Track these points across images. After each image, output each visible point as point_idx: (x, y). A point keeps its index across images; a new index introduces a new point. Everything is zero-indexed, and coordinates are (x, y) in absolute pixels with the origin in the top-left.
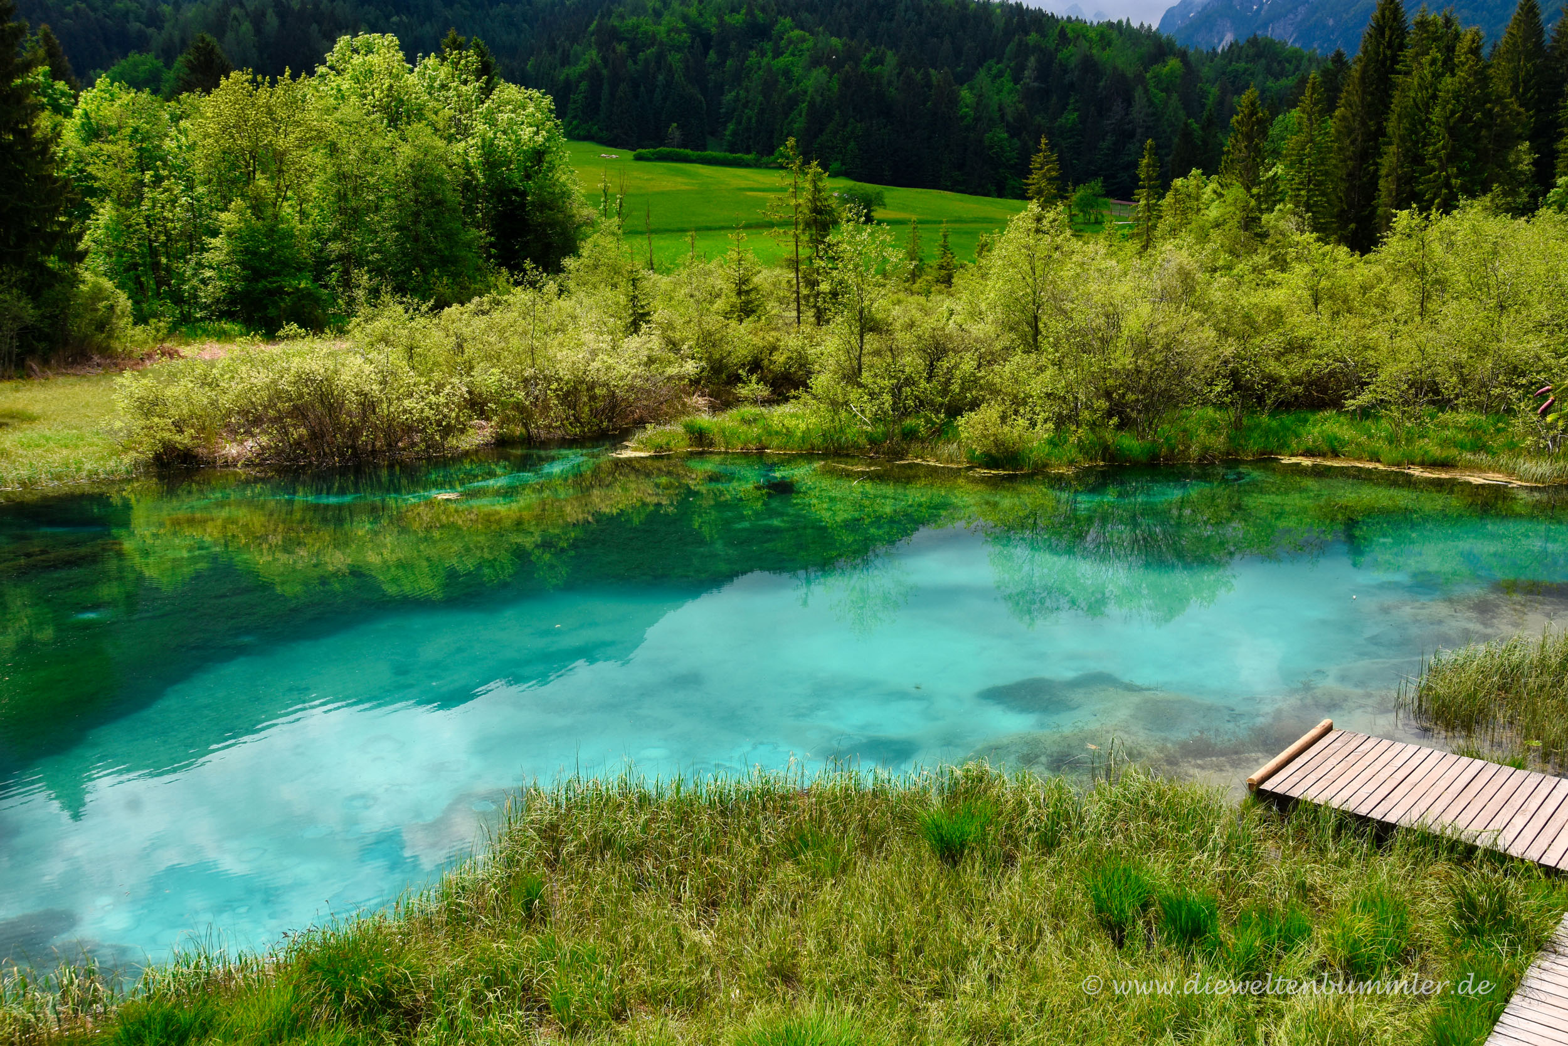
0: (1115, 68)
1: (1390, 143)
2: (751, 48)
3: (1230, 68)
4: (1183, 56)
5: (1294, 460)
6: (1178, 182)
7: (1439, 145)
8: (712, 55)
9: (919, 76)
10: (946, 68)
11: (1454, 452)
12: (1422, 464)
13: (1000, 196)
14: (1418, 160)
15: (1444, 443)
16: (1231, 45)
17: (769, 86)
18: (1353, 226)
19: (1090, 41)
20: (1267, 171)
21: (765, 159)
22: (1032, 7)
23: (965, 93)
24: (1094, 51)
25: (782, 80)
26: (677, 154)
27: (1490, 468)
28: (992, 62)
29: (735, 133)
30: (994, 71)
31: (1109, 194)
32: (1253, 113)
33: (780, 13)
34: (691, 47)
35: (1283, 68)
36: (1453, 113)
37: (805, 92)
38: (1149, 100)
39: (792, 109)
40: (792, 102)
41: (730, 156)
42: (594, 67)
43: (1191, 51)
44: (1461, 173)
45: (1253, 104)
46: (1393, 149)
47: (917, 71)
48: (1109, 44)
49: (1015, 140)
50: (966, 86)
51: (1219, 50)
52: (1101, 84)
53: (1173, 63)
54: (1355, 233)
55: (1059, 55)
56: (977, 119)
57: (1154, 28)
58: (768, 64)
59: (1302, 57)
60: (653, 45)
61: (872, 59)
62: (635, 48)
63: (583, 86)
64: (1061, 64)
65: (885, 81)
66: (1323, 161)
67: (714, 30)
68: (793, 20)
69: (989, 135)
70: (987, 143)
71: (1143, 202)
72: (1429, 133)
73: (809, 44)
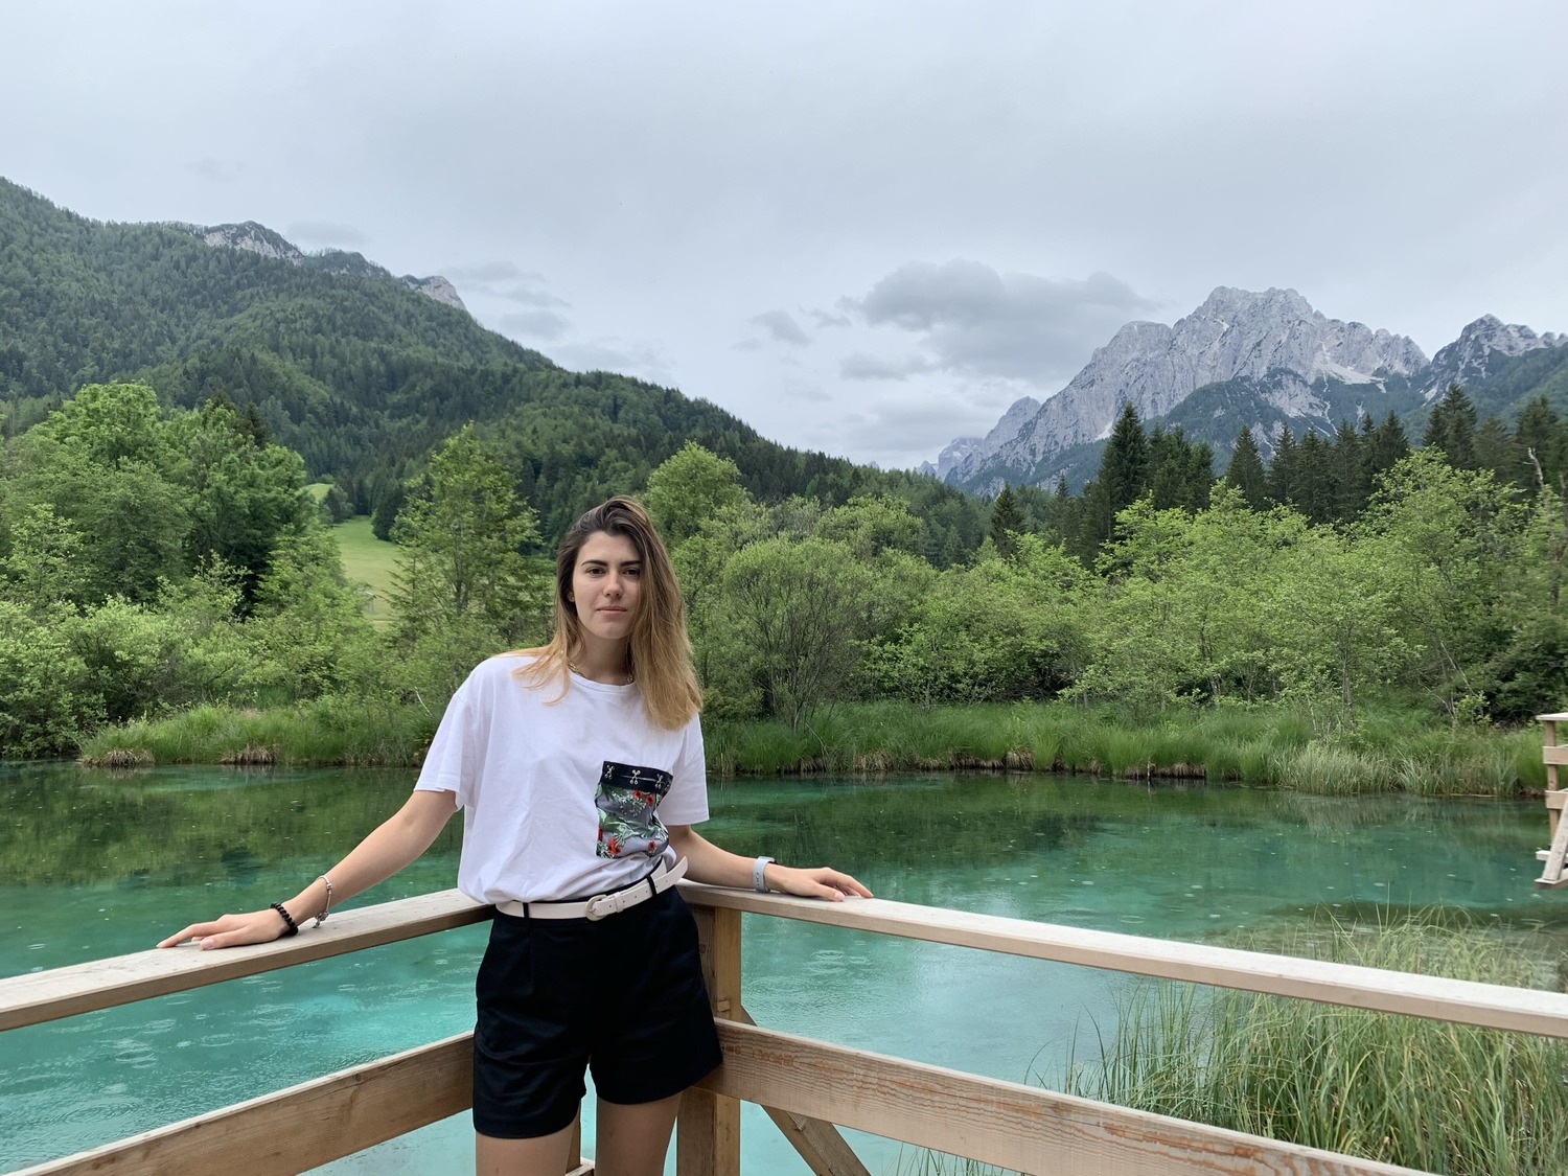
2: (578, 473)
4: (961, 499)
22: (833, 457)
33: (607, 446)
34: (523, 471)
43: (968, 497)
48: (899, 486)
51: (993, 497)
58: (593, 487)
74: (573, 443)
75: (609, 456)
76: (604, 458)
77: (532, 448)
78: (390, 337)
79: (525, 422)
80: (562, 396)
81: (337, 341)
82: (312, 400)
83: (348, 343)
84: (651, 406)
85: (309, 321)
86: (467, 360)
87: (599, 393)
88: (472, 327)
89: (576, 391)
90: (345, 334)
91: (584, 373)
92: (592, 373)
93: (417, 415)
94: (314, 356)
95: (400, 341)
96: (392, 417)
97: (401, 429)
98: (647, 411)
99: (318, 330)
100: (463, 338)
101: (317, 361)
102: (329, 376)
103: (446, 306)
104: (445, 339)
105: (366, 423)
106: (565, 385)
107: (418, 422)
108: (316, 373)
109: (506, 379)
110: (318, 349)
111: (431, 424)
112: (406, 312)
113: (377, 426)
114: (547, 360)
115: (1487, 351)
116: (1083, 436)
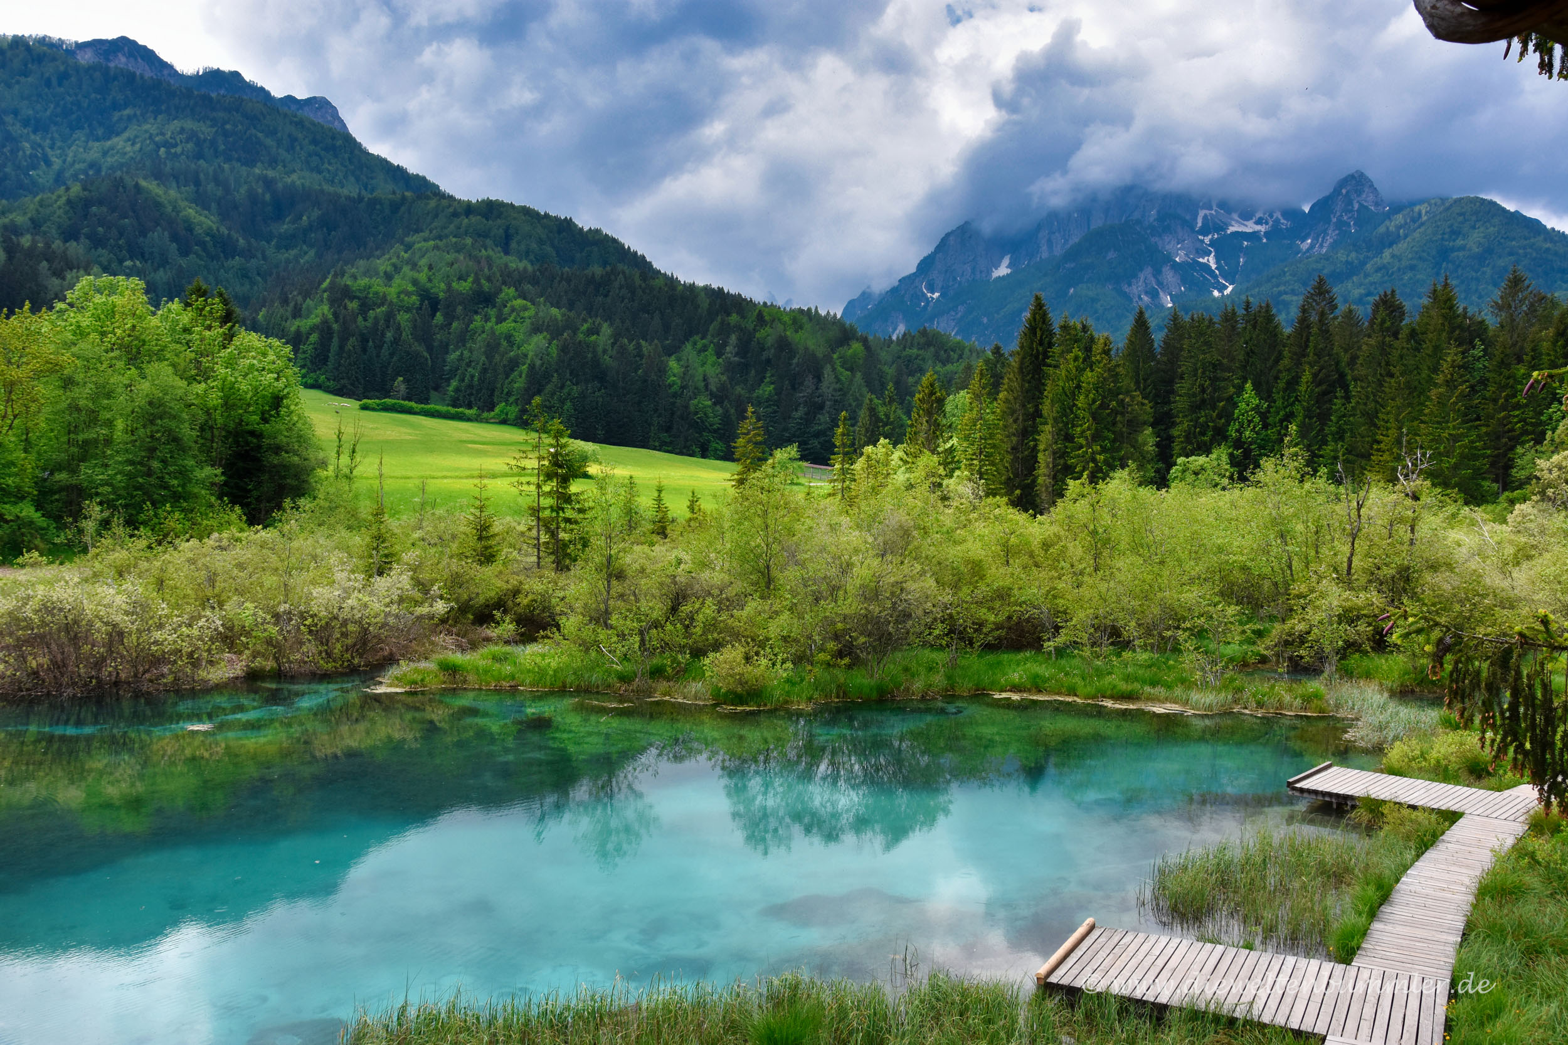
0: (806, 349)
1: (1046, 423)
2: (476, 313)
3: (904, 353)
4: (865, 341)
5: (1004, 695)
6: (869, 449)
7: (1084, 428)
8: (439, 317)
9: (631, 347)
10: (656, 341)
11: (1137, 686)
12: (1112, 697)
13: (704, 456)
14: (1069, 438)
15: (1127, 678)
16: (905, 334)
17: (492, 348)
18: (1018, 492)
19: (784, 324)
20: (944, 442)
21: (485, 415)
22: (732, 292)
23: (673, 364)
24: (788, 333)
25: (505, 343)
26: (402, 406)
27: (1166, 700)
28: (697, 338)
29: (457, 390)
30: (699, 345)
31: (803, 458)
32: (932, 393)
33: (504, 283)
34: (420, 309)
35: (949, 356)
36: (1094, 401)
37: (526, 356)
38: (836, 377)
39: (512, 370)
40: (514, 364)
41: (452, 410)
42: (325, 322)
43: (871, 338)
44: (1104, 450)
45: (932, 385)
46: (1048, 428)
47: (630, 341)
48: (801, 328)
49: (718, 407)
50: (673, 357)
51: (894, 338)
52: (795, 361)
53: (856, 347)
54: (1020, 498)
55: (758, 335)
56: (683, 387)
57: (839, 316)
58: (492, 328)
59: (964, 348)
60: (382, 304)
61: (588, 330)
62: (365, 306)
63: (314, 338)
64: (759, 343)
65: (600, 349)
66: (992, 436)
67: (441, 295)
68: (516, 290)
69: (695, 402)
70: (692, 408)
71: (837, 466)
72: (1077, 417)
73: (531, 312)
74: (470, 279)
75: (507, 294)
76: (502, 295)
77: (429, 285)
78: (273, 162)
79: (417, 256)
80: (452, 227)
81: (220, 166)
82: (198, 230)
83: (232, 169)
84: (544, 236)
85: (190, 146)
86: (350, 190)
87: (490, 222)
88: (356, 152)
89: (466, 220)
90: (228, 159)
91: (474, 201)
92: (483, 201)
93: (305, 247)
94: (197, 183)
95: (284, 166)
96: (278, 248)
97: (288, 261)
98: (541, 242)
99: (199, 156)
100: (347, 163)
101: (201, 189)
102: (213, 205)
103: (330, 129)
104: (330, 164)
105: (253, 256)
106: (455, 215)
107: (306, 253)
108: (201, 200)
109: (395, 207)
110: (202, 176)
111: (319, 255)
112: (290, 135)
113: (264, 258)
114: (434, 184)
115: (1356, 206)
116: (981, 272)
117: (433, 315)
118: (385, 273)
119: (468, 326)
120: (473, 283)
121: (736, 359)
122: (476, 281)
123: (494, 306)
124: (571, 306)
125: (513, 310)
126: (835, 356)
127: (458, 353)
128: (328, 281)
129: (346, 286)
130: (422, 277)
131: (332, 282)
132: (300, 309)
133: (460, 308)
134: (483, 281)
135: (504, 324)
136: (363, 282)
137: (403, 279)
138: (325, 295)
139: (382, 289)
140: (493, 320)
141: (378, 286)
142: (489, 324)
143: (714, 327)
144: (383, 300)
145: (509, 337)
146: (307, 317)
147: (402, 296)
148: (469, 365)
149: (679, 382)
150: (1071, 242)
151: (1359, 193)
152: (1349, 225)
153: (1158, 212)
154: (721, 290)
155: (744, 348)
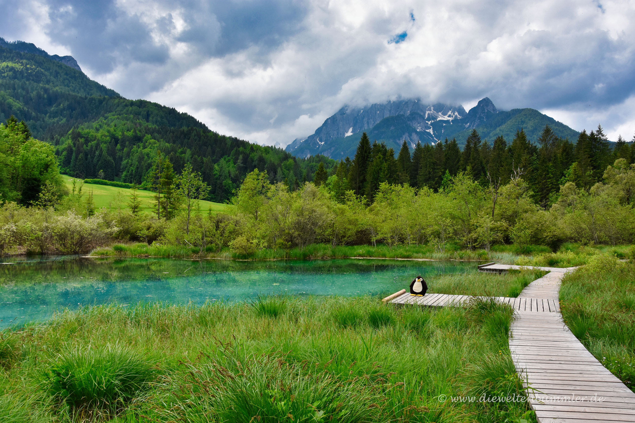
0: (271, 161)
1: (368, 184)
2: (134, 145)
3: (310, 164)
4: (294, 159)
8: (119, 146)
9: (199, 159)
10: (209, 157)
16: (310, 157)
17: (141, 159)
19: (262, 151)
21: (138, 186)
22: (241, 139)
23: (216, 166)
24: (263, 155)
25: (146, 157)
26: (102, 182)
28: (226, 156)
29: (126, 176)
30: (227, 159)
33: (146, 133)
34: (111, 142)
35: (328, 166)
37: (155, 162)
38: (283, 173)
39: (149, 168)
40: (150, 166)
41: (124, 184)
42: (70, 146)
43: (297, 158)
46: (369, 186)
47: (199, 156)
48: (268, 153)
49: (234, 184)
50: (216, 164)
51: (306, 159)
52: (266, 166)
53: (291, 161)
55: (251, 155)
56: (220, 176)
57: (284, 149)
58: (141, 151)
59: (334, 162)
60: (95, 140)
61: (181, 151)
62: (87, 141)
63: (64, 153)
64: (251, 159)
65: (186, 160)
67: (120, 137)
68: (151, 136)
69: (225, 181)
70: (224, 184)
73: (158, 145)
74: (132, 131)
75: (147, 137)
76: (145, 138)
77: (114, 133)
78: (48, 82)
79: (110, 122)
80: (125, 110)
81: (24, 82)
82: (14, 108)
83: (30, 84)
84: (163, 115)
85: (11, 73)
86: (82, 94)
87: (141, 109)
88: (85, 79)
89: (131, 108)
90: (28, 80)
91: (134, 100)
92: (138, 100)
93: (61, 117)
94: (14, 89)
95: (53, 84)
96: (50, 117)
97: (54, 123)
98: (162, 117)
99: (15, 78)
100: (81, 83)
101: (16, 91)
102: (21, 98)
103: (73, 69)
104: (73, 83)
105: (39, 120)
106: (126, 105)
107: (62, 120)
108: (16, 97)
109: (101, 102)
110: (16, 86)
111: (68, 120)
112: (56, 71)
113: (44, 121)
114: (117, 94)
115: (486, 111)
116: (341, 134)
117: (116, 145)
118: (96, 128)
119: (131, 150)
120: (133, 132)
121: (242, 165)
122: (135, 131)
123: (142, 142)
124: (174, 143)
125: (150, 144)
126: (282, 164)
127: (126, 161)
128: (71, 130)
129: (79, 132)
130: (112, 129)
131: (73, 131)
132: (59, 141)
133: (127, 143)
134: (137, 132)
135: (146, 149)
136: (86, 131)
137: (103, 130)
138: (70, 136)
139: (95, 134)
140: (142, 148)
141: (92, 132)
142: (140, 149)
143: (233, 152)
144: (95, 138)
145: (148, 155)
146: (62, 144)
147: (103, 137)
148: (131, 165)
149: (218, 174)
150: (376, 123)
151: (487, 106)
152: (483, 118)
153: (411, 112)
154: (236, 138)
155: (245, 161)
